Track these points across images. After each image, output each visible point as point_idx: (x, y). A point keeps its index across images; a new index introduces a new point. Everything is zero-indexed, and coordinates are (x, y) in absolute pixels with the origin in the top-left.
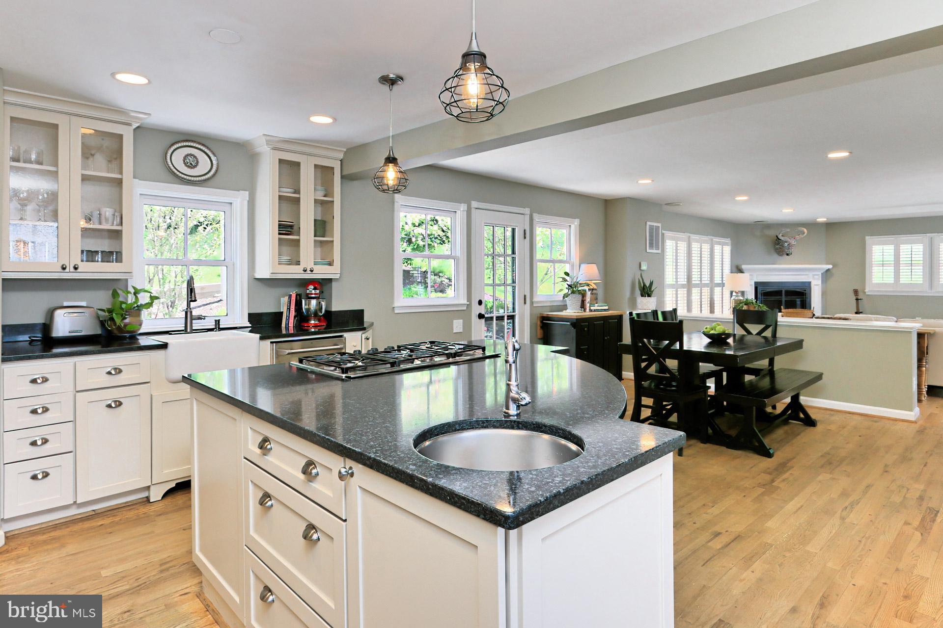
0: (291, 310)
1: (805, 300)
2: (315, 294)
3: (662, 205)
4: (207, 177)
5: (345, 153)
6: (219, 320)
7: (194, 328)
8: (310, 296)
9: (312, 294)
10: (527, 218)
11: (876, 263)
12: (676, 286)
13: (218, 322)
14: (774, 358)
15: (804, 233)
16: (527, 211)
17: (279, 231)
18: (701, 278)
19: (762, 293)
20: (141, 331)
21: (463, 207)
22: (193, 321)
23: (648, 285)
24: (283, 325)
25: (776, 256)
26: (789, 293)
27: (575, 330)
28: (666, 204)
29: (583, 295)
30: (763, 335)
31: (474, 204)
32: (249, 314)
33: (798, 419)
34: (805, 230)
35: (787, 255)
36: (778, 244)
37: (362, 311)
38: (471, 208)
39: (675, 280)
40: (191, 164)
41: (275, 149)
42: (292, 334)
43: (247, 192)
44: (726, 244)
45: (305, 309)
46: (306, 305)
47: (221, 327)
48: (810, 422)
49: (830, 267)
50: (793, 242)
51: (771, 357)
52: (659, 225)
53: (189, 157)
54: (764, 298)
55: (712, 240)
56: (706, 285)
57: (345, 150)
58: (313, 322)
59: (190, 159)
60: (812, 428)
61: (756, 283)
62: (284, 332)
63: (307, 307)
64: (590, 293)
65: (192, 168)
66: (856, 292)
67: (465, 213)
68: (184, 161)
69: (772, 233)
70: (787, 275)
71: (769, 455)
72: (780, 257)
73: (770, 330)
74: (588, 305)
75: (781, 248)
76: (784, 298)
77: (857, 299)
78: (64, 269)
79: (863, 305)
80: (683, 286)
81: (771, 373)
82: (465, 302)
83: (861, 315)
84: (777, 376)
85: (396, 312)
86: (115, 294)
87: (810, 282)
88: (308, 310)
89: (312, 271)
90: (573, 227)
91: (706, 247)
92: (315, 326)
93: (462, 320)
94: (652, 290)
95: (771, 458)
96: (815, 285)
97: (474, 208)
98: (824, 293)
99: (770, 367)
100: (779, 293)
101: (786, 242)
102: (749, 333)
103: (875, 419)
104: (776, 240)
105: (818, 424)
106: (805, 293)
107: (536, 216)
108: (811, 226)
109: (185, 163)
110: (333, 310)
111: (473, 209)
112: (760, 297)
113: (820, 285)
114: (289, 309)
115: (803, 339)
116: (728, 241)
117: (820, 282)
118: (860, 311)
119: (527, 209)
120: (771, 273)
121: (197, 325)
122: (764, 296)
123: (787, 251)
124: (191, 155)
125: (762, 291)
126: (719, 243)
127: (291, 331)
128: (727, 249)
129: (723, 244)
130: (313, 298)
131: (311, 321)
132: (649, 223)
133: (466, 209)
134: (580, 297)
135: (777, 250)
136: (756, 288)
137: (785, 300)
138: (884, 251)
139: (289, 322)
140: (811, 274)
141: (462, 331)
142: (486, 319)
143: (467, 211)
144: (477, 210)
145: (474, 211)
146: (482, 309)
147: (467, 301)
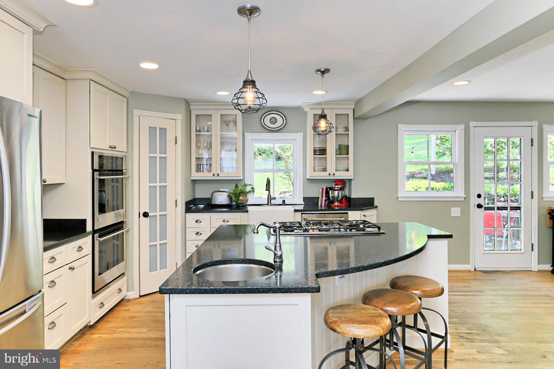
0: (323, 196)
2: (337, 188)
4: (281, 127)
5: (355, 104)
6: (284, 200)
7: (272, 203)
8: (334, 189)
9: (335, 188)
10: (536, 129)
13: (284, 201)
16: (535, 123)
17: (314, 153)
20: (248, 203)
21: (461, 127)
22: (272, 200)
24: (319, 204)
31: (472, 124)
32: (304, 198)
37: (373, 199)
38: (470, 127)
40: (273, 122)
41: (311, 109)
42: (323, 209)
43: (303, 133)
45: (331, 196)
46: (331, 194)
47: (285, 203)
53: (272, 119)
57: (355, 103)
58: (336, 204)
59: (273, 119)
62: (320, 208)
63: (332, 195)
65: (274, 124)
67: (463, 131)
68: (270, 121)
78: (214, 175)
82: (463, 195)
85: (400, 200)
86: (237, 186)
88: (333, 197)
89: (334, 175)
92: (338, 206)
93: (460, 208)
97: (473, 127)
107: (546, 127)
109: (270, 122)
110: (352, 197)
114: (322, 196)
121: (273, 202)
124: (273, 118)
127: (323, 208)
130: (336, 190)
131: (335, 203)
133: (464, 129)
139: (322, 202)
141: (460, 216)
142: (486, 209)
143: (464, 130)
144: (475, 128)
145: (472, 129)
146: (481, 201)
147: (465, 195)
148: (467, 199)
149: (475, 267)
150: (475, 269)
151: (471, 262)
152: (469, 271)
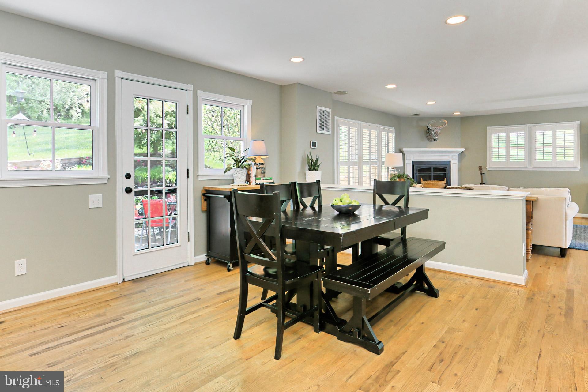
1: (447, 175)
3: (332, 93)
10: (191, 94)
11: (494, 146)
12: (349, 163)
14: (406, 227)
15: (446, 124)
16: (190, 87)
18: (370, 157)
19: (417, 170)
21: (103, 75)
23: (314, 160)
25: (427, 142)
26: (437, 170)
27: (230, 202)
28: (335, 93)
29: (249, 169)
30: (397, 205)
31: (119, 73)
33: (422, 289)
34: (446, 122)
35: (434, 140)
36: (428, 133)
38: (115, 77)
39: (347, 158)
44: (391, 132)
48: (432, 293)
49: (463, 149)
50: (438, 130)
51: (404, 226)
52: (330, 110)
54: (419, 174)
55: (379, 128)
56: (375, 163)
60: (434, 299)
61: (413, 162)
64: (255, 167)
66: (481, 168)
67: (105, 81)
69: (424, 124)
70: (434, 156)
71: (378, 352)
72: (429, 143)
73: (403, 200)
74: (254, 178)
75: (430, 135)
76: (432, 174)
77: (481, 174)
79: (486, 177)
80: (354, 164)
81: (403, 240)
82: (106, 175)
83: (484, 185)
84: (409, 244)
87: (450, 162)
90: (246, 107)
91: (374, 133)
93: (102, 194)
94: (319, 165)
95: (379, 354)
96: (454, 163)
97: (119, 77)
98: (459, 170)
99: (403, 236)
100: (429, 169)
101: (433, 131)
102: (387, 203)
103: (491, 283)
104: (427, 129)
105: (440, 293)
106: (447, 170)
107: (200, 93)
108: (451, 119)
111: (117, 78)
112: (416, 173)
113: (457, 163)
115: (428, 208)
116: (393, 129)
117: (456, 161)
118: (484, 183)
119: (189, 85)
120: (423, 155)
122: (418, 172)
123: (434, 137)
125: (417, 168)
126: (385, 131)
128: (392, 136)
129: (389, 131)
132: (318, 108)
133: (107, 78)
134: (245, 171)
135: (428, 137)
136: (413, 166)
137: (433, 175)
138: (499, 137)
140: (451, 155)
141: (102, 206)
142: (137, 194)
143: (107, 80)
144: (123, 80)
145: (118, 81)
146: (131, 183)
147: (108, 175)
148: (111, 180)
149: (124, 276)
150: (124, 279)
151: (118, 272)
152: (115, 285)
